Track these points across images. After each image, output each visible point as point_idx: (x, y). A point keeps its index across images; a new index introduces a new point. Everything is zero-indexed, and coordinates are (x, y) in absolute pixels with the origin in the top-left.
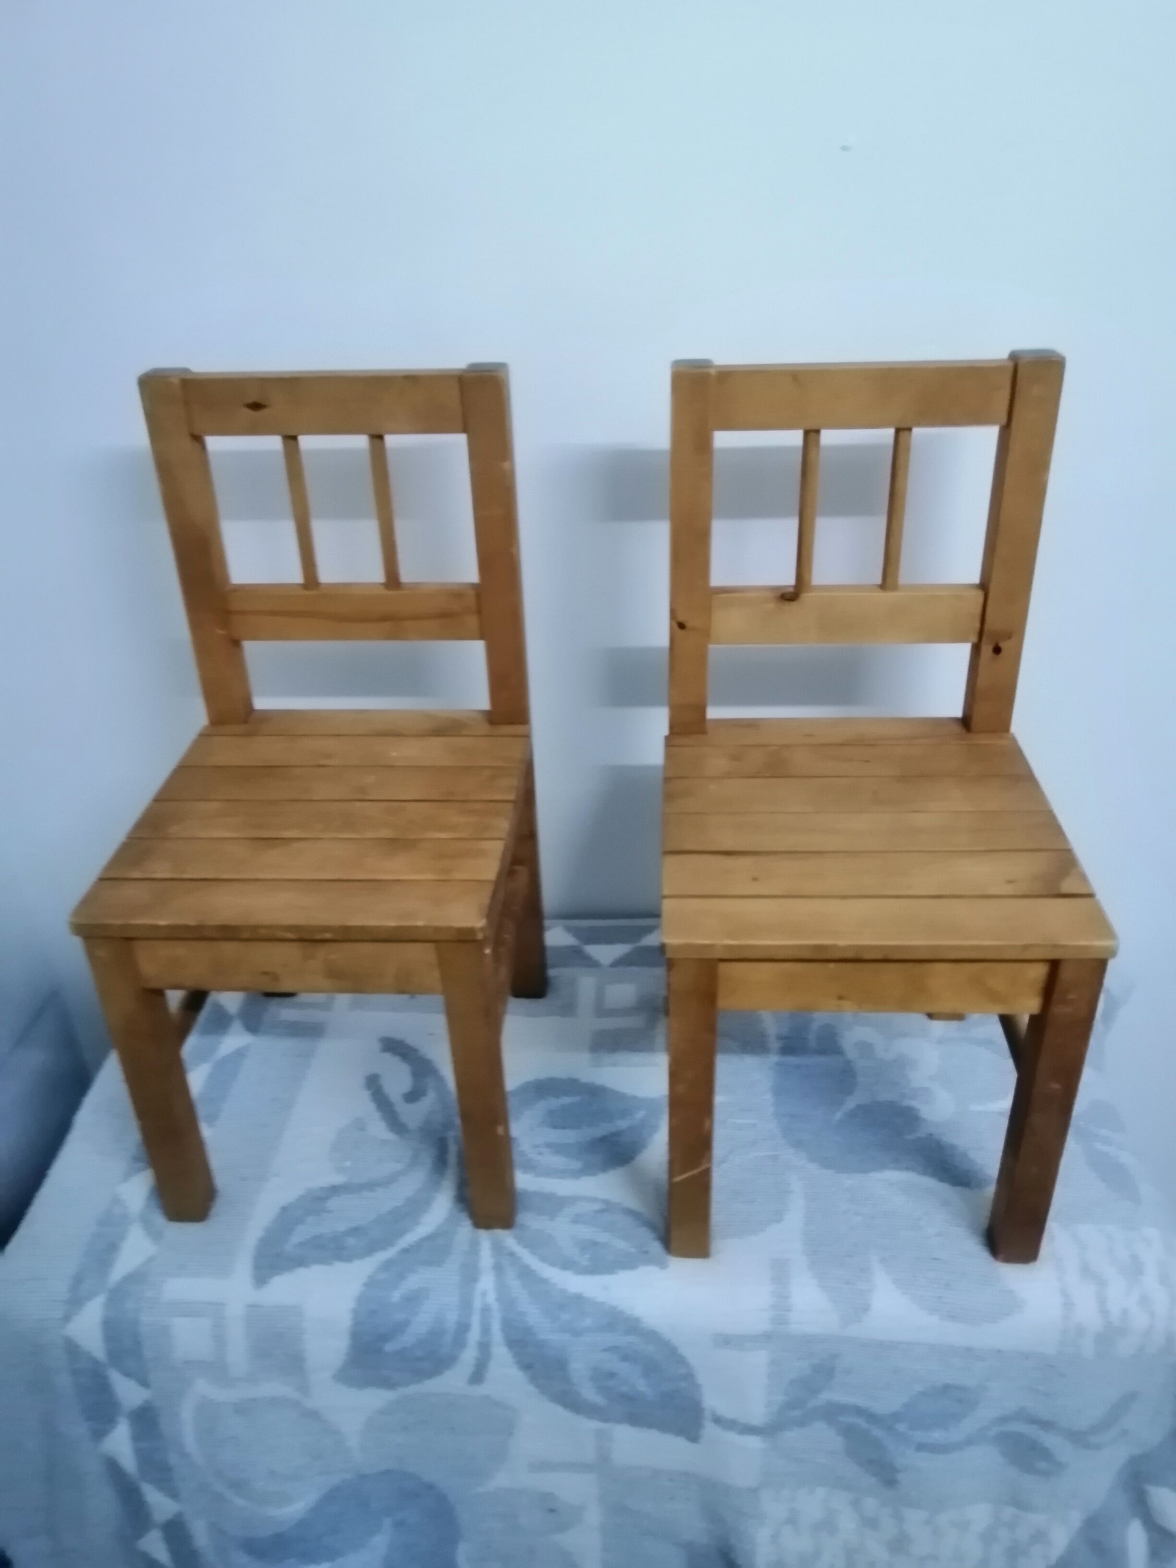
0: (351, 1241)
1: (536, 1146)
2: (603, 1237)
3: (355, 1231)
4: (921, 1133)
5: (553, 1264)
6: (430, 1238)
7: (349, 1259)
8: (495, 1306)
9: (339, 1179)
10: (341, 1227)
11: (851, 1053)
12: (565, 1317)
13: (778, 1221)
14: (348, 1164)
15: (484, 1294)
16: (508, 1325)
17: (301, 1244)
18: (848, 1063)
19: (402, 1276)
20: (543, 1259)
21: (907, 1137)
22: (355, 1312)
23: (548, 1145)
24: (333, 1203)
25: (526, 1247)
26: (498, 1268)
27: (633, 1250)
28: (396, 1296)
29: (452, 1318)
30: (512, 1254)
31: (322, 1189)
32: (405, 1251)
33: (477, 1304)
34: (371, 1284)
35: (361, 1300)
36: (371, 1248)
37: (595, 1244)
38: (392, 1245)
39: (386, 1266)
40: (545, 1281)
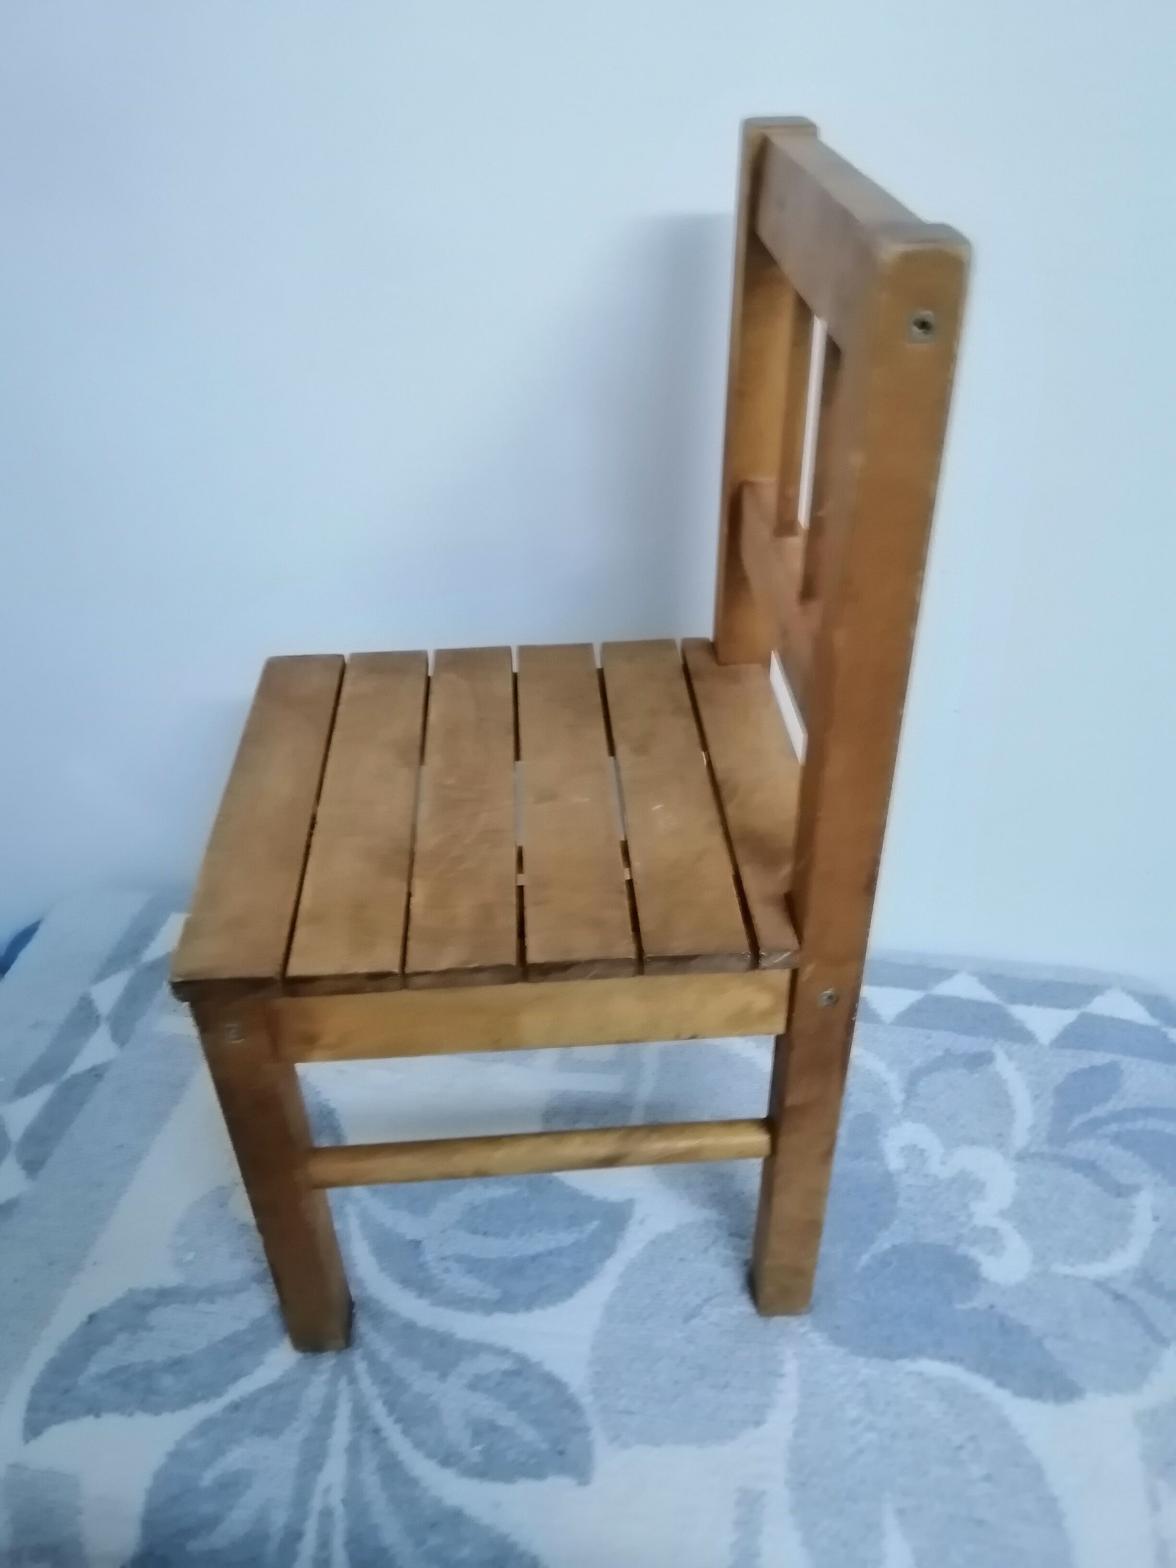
0: (167, 1381)
1: (444, 1259)
2: (507, 1419)
3: (177, 1365)
4: (979, 1301)
5: (429, 1455)
6: (274, 1388)
7: (156, 1410)
8: (340, 1510)
9: (172, 1278)
10: (160, 1356)
11: (895, 1162)
12: (434, 1540)
13: (757, 1424)
14: (190, 1256)
15: (327, 1490)
16: (354, 1541)
17: (101, 1378)
18: (888, 1176)
19: (219, 1450)
20: (418, 1444)
21: (959, 1307)
22: (151, 1493)
23: (460, 1259)
24: (155, 1317)
25: (397, 1421)
26: (353, 1451)
27: (544, 1446)
28: (208, 1478)
29: (279, 1519)
30: (376, 1431)
31: (147, 1291)
32: (235, 1407)
33: (316, 1504)
34: (176, 1455)
35: (162, 1477)
36: (189, 1399)
37: (494, 1427)
38: (219, 1395)
39: (206, 1427)
40: (413, 1482)
